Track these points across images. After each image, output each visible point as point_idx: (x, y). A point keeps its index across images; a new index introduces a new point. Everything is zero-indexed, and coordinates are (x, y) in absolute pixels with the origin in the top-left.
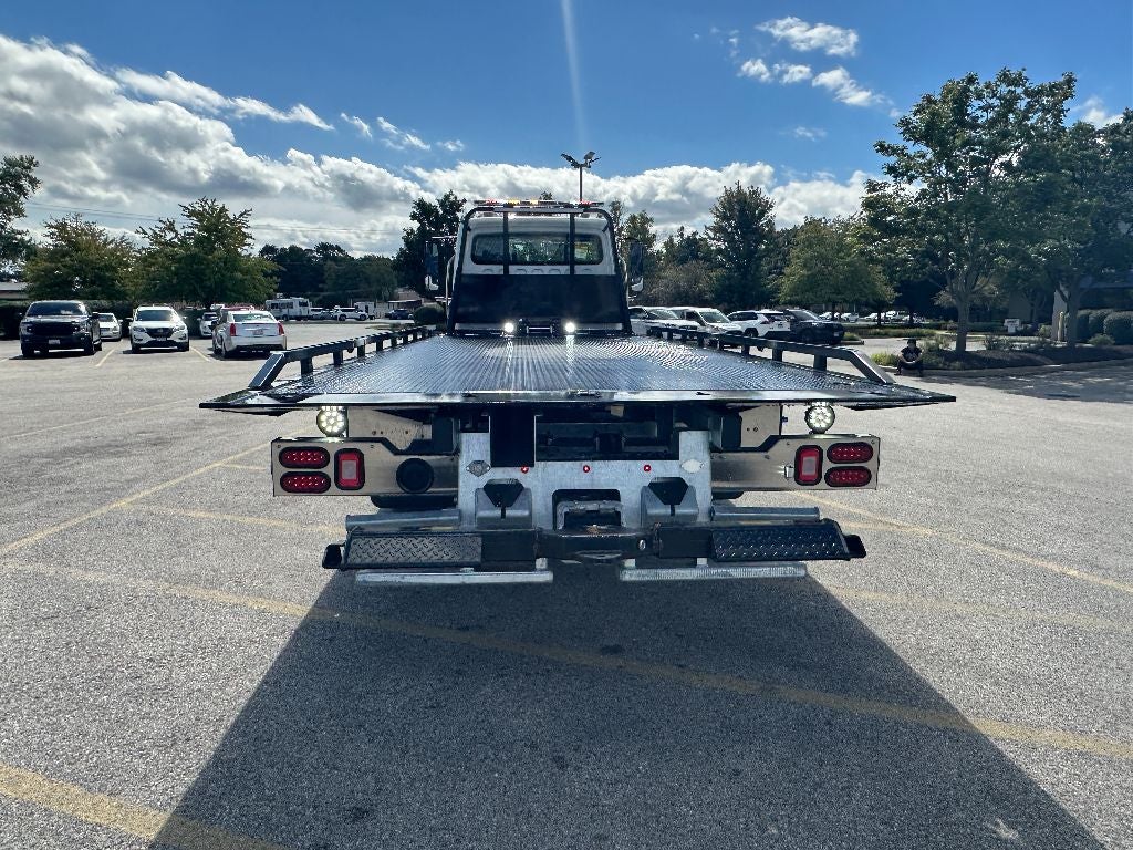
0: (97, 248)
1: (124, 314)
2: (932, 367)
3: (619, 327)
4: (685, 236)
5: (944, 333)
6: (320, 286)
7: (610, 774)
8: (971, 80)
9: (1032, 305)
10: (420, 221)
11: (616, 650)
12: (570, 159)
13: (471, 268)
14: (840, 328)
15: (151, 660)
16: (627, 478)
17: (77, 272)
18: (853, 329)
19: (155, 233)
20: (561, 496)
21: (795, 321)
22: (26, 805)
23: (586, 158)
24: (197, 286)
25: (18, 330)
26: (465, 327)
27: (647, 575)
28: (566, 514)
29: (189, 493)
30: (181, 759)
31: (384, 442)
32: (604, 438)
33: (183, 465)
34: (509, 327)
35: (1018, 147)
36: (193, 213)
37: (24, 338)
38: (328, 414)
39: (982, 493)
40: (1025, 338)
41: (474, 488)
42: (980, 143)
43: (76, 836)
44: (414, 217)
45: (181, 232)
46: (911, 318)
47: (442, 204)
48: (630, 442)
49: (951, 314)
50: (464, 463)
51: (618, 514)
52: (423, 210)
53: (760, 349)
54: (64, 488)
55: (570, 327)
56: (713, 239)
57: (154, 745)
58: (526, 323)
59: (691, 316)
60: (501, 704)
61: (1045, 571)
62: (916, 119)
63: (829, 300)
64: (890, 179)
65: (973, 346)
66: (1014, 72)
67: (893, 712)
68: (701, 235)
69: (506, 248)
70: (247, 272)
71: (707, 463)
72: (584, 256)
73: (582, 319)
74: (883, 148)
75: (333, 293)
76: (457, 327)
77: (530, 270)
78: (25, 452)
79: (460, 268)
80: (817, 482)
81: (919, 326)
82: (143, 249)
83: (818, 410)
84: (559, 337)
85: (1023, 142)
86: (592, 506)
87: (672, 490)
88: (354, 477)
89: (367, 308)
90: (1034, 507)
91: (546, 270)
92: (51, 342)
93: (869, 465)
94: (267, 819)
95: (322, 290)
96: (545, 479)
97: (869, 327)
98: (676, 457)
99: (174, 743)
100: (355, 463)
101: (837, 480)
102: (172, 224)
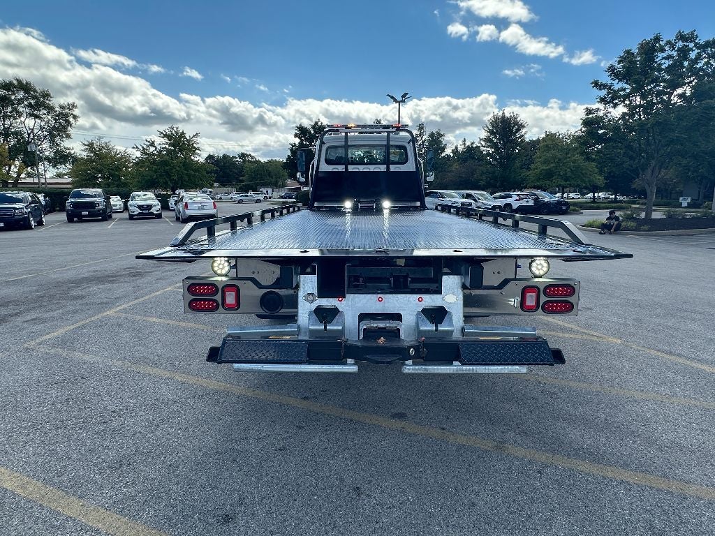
0: (111, 157)
1: (126, 196)
2: (627, 229)
3: (418, 204)
4: (466, 145)
5: (637, 206)
6: (241, 178)
7: (389, 501)
8: (657, 39)
9: (700, 188)
10: (300, 138)
11: (401, 416)
12: (392, 97)
13: (325, 167)
14: (566, 204)
15: (114, 412)
16: (408, 306)
17: (100, 171)
18: (575, 204)
19: (143, 148)
20: (363, 317)
21: (536, 200)
22: (30, 501)
23: (403, 97)
24: (168, 180)
25: (65, 206)
26: (321, 205)
27: (419, 369)
28: (364, 329)
29: (150, 306)
30: (124, 476)
31: (253, 280)
32: (397, 278)
33: (149, 289)
34: (348, 204)
35: (691, 82)
36: (165, 136)
37: (67, 211)
38: (219, 262)
39: (658, 316)
40: (694, 210)
41: (308, 311)
42: (664, 81)
43: (56, 523)
44: (296, 136)
45: (158, 147)
46: (615, 197)
47: (313, 127)
48: (414, 281)
49: (643, 193)
50: (301, 294)
51: (399, 330)
52: (302, 132)
53: (504, 220)
54: (80, 302)
55: (387, 204)
56: (484, 147)
57: (109, 467)
58: (358, 201)
59: (468, 196)
60: (324, 450)
61: (699, 371)
62: (619, 66)
63: (560, 185)
64: (601, 106)
65: (657, 215)
66: (686, 32)
67: (585, 466)
68: (477, 144)
69: (347, 154)
70: (196, 170)
71: (461, 297)
72: (397, 159)
73: (394, 199)
74: (597, 85)
75: (249, 183)
76: (316, 204)
77: (361, 168)
78: (61, 280)
79: (318, 168)
80: (536, 310)
81: (621, 201)
82: (137, 158)
83: (537, 262)
84: (379, 211)
85: (694, 80)
86: (381, 325)
87: (437, 315)
88: (234, 302)
89: (267, 192)
90: (693, 326)
91: (372, 168)
92: (83, 213)
93: (571, 299)
94: (170, 519)
95: (242, 181)
96: (353, 306)
97: (587, 203)
98: (440, 293)
99: (121, 466)
100: (234, 293)
101: (549, 309)
102: (153, 142)
